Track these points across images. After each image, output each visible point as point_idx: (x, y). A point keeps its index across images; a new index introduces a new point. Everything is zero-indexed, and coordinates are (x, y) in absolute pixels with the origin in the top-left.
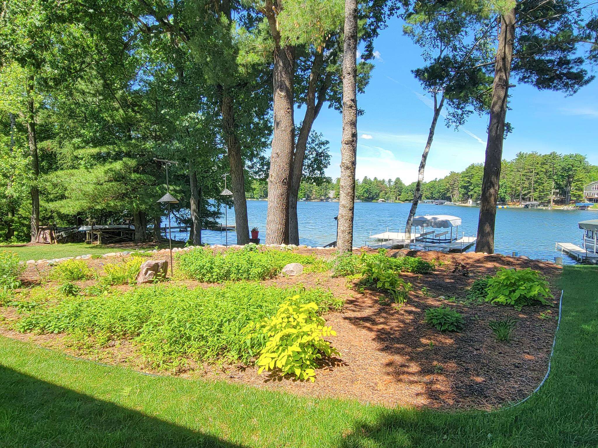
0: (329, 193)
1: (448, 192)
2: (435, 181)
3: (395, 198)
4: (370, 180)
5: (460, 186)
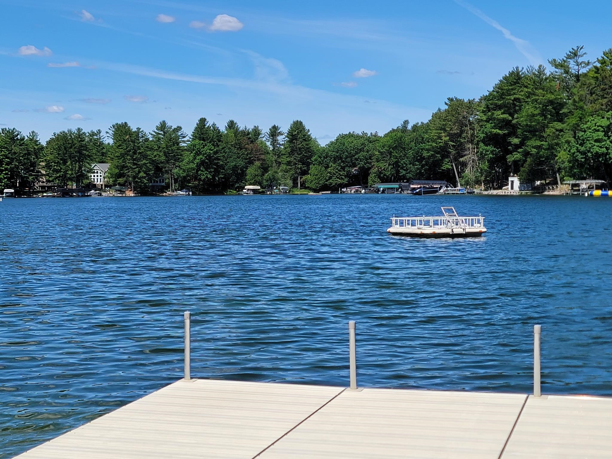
0: (91, 171)
1: (444, 157)
2: (404, 129)
3: (290, 183)
4: (216, 130)
5: (482, 135)
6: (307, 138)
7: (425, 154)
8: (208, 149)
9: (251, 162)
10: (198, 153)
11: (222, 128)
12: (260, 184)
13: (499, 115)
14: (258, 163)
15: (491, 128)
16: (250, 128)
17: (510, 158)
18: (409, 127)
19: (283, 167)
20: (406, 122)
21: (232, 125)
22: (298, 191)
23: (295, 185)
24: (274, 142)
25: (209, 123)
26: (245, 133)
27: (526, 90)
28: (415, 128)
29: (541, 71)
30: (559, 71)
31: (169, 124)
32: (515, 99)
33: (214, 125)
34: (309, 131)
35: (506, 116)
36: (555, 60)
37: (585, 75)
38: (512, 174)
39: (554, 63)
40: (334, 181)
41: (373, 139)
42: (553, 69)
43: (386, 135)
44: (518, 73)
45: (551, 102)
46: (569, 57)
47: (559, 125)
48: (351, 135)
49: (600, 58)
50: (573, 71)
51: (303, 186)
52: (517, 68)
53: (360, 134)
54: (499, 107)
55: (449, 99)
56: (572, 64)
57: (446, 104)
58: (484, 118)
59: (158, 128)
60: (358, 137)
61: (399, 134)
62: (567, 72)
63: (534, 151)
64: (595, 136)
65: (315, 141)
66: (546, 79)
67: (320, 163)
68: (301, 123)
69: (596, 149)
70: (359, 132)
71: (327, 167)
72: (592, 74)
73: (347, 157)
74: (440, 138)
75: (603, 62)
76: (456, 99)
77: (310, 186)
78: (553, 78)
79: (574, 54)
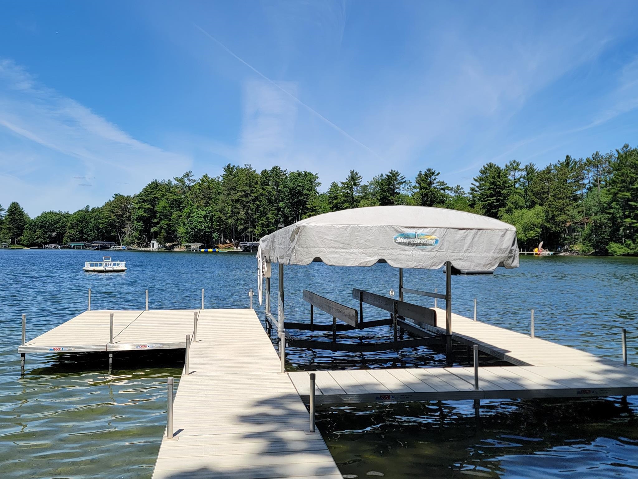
1: (112, 228)
2: (86, 211)
3: (9, 241)
5: (136, 217)
6: (22, 214)
7: (101, 226)
15: (141, 212)
17: (152, 230)
18: (90, 209)
19: (4, 231)
20: (88, 206)
22: (14, 246)
23: (12, 243)
27: (161, 192)
28: (94, 210)
29: (169, 183)
30: (179, 184)
32: (155, 197)
34: (23, 209)
35: (150, 206)
36: (177, 178)
37: (194, 186)
38: (153, 239)
39: (176, 179)
40: (40, 240)
41: (66, 216)
42: (176, 182)
43: (75, 214)
44: (157, 183)
45: (175, 200)
46: (184, 176)
47: (179, 213)
48: (51, 213)
49: (201, 179)
50: (187, 184)
51: (18, 243)
52: (156, 180)
53: (58, 212)
54: (145, 201)
55: (115, 194)
56: (186, 180)
57: (113, 197)
58: (137, 207)
60: (56, 214)
61: (83, 213)
62: (184, 184)
63: (165, 227)
64: (199, 220)
65: (27, 215)
66: (172, 187)
67: (30, 229)
68: (17, 204)
69: (199, 227)
70: (57, 211)
71: (35, 232)
72: (197, 187)
73: (49, 226)
74: (110, 217)
75: (203, 181)
76: (119, 195)
77: (23, 243)
78: (176, 187)
79: (187, 175)
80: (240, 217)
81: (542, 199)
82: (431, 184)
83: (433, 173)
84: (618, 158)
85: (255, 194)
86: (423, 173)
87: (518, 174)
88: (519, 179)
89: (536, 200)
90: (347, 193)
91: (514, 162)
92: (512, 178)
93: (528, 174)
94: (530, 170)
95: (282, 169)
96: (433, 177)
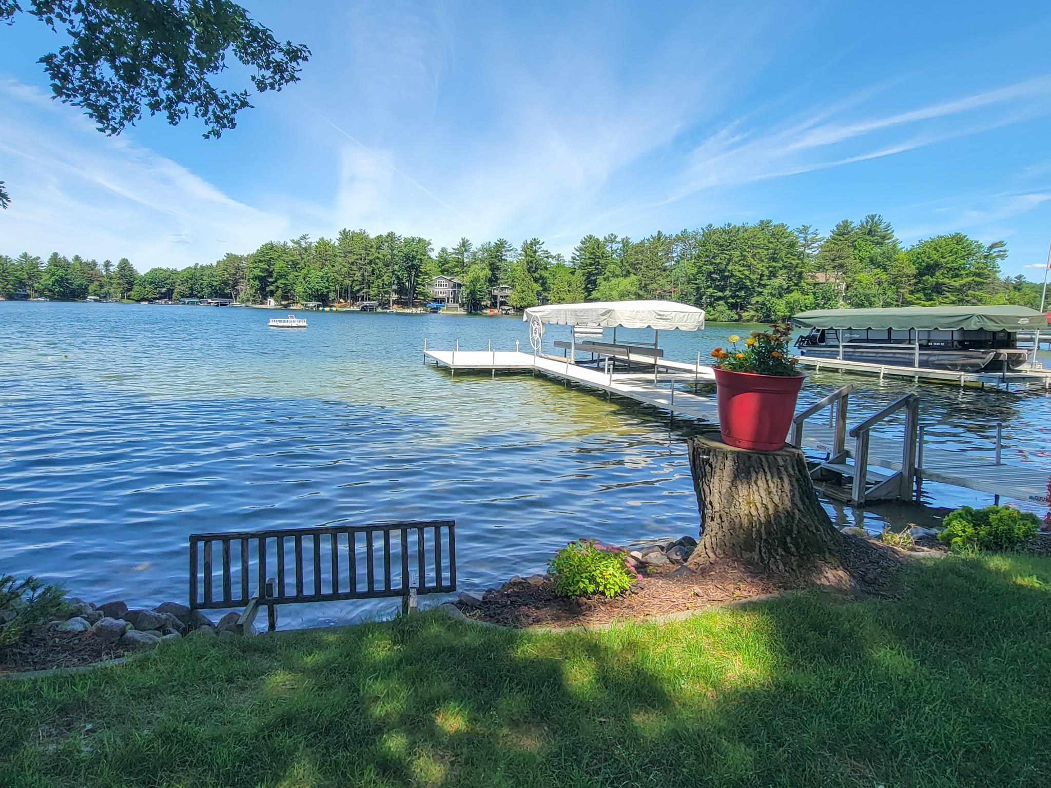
1: (226, 285)
2: (195, 268)
3: (119, 296)
5: (252, 276)
6: (131, 270)
8: (61, 272)
9: (92, 282)
10: (53, 275)
11: (70, 259)
12: (98, 295)
13: (262, 265)
14: (97, 283)
15: (257, 272)
16: (90, 260)
18: (199, 267)
19: (114, 286)
20: (197, 264)
21: (77, 258)
22: (125, 301)
23: (123, 297)
24: (107, 270)
25: (61, 256)
26: (87, 264)
27: (277, 253)
29: (285, 244)
30: (296, 245)
31: (29, 254)
32: (271, 258)
33: (64, 257)
34: (132, 265)
35: (266, 266)
37: (310, 248)
38: (269, 297)
39: (293, 241)
40: (150, 296)
41: (175, 272)
42: (293, 244)
43: (185, 270)
44: (272, 244)
45: (292, 261)
46: (301, 239)
47: (296, 274)
49: (318, 241)
50: (303, 246)
51: (129, 298)
52: (271, 241)
54: (260, 261)
55: (226, 254)
56: (303, 243)
57: (225, 256)
58: (252, 266)
59: (21, 257)
61: (193, 271)
62: (300, 246)
63: (282, 286)
64: (317, 280)
65: (136, 271)
66: (288, 249)
67: (140, 285)
68: (127, 260)
69: (317, 287)
71: (145, 288)
72: (314, 249)
73: (159, 282)
74: (224, 275)
75: (319, 243)
76: (232, 254)
77: (134, 298)
78: (292, 248)
79: (304, 238)
80: (356, 278)
81: (636, 269)
82: (535, 252)
83: (538, 242)
84: (703, 235)
85: (371, 258)
86: (529, 242)
87: (615, 246)
88: (616, 250)
89: (631, 270)
90: (459, 258)
91: (612, 235)
92: (610, 250)
93: (624, 246)
94: (626, 242)
95: (397, 235)
96: (538, 246)
